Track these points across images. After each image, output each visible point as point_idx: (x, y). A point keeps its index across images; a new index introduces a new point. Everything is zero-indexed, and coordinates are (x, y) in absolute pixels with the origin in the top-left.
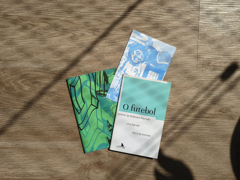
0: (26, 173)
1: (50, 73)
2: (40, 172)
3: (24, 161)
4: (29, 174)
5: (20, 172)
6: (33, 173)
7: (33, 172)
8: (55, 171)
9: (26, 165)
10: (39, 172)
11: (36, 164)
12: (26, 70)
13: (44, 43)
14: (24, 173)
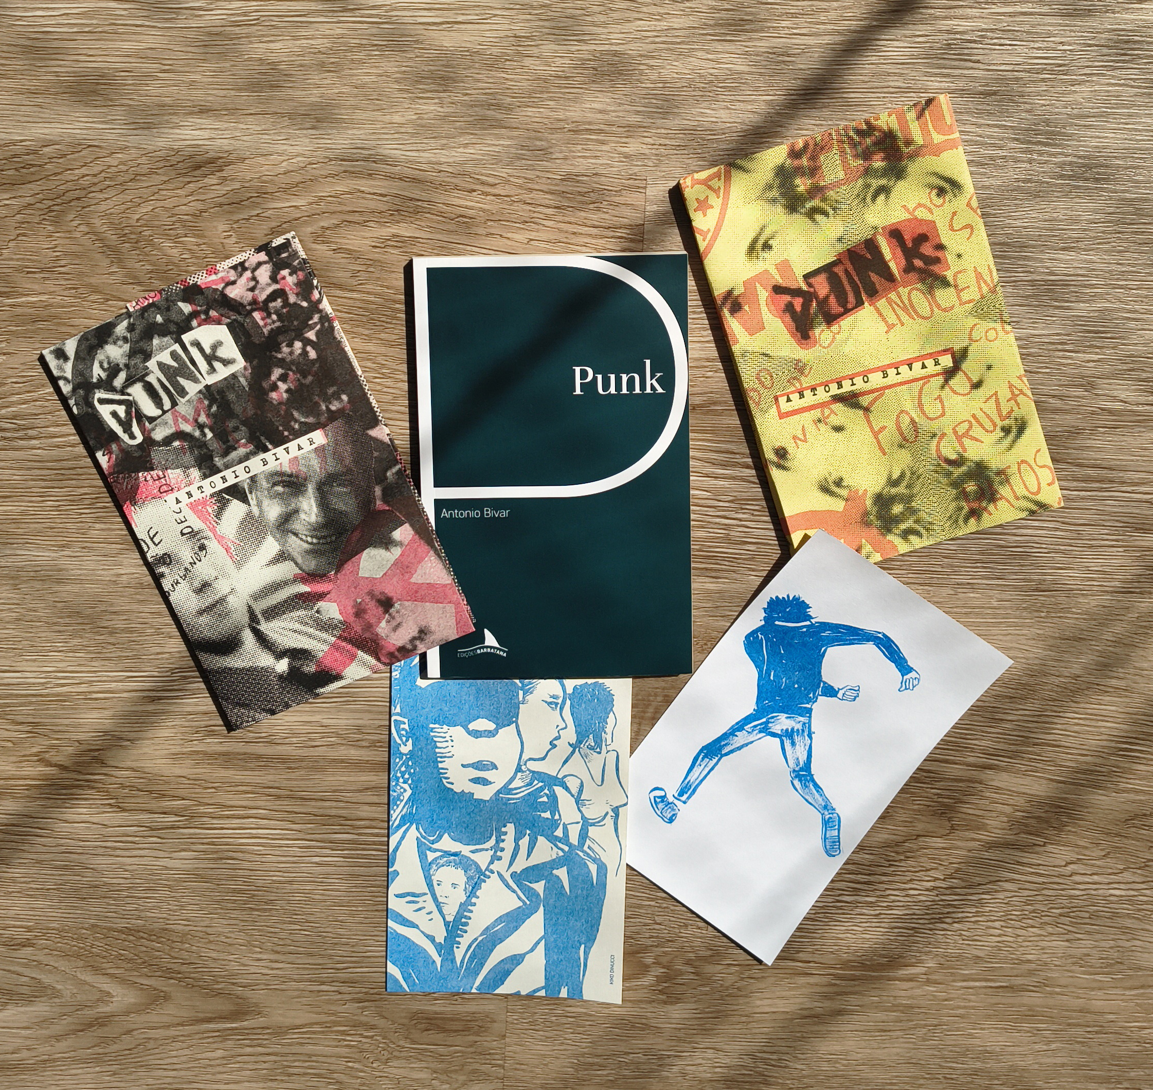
0: (320, 730)
1: (474, 191)
4: (338, 735)
12: (343, 169)
13: (448, 23)
14: (308, 729)
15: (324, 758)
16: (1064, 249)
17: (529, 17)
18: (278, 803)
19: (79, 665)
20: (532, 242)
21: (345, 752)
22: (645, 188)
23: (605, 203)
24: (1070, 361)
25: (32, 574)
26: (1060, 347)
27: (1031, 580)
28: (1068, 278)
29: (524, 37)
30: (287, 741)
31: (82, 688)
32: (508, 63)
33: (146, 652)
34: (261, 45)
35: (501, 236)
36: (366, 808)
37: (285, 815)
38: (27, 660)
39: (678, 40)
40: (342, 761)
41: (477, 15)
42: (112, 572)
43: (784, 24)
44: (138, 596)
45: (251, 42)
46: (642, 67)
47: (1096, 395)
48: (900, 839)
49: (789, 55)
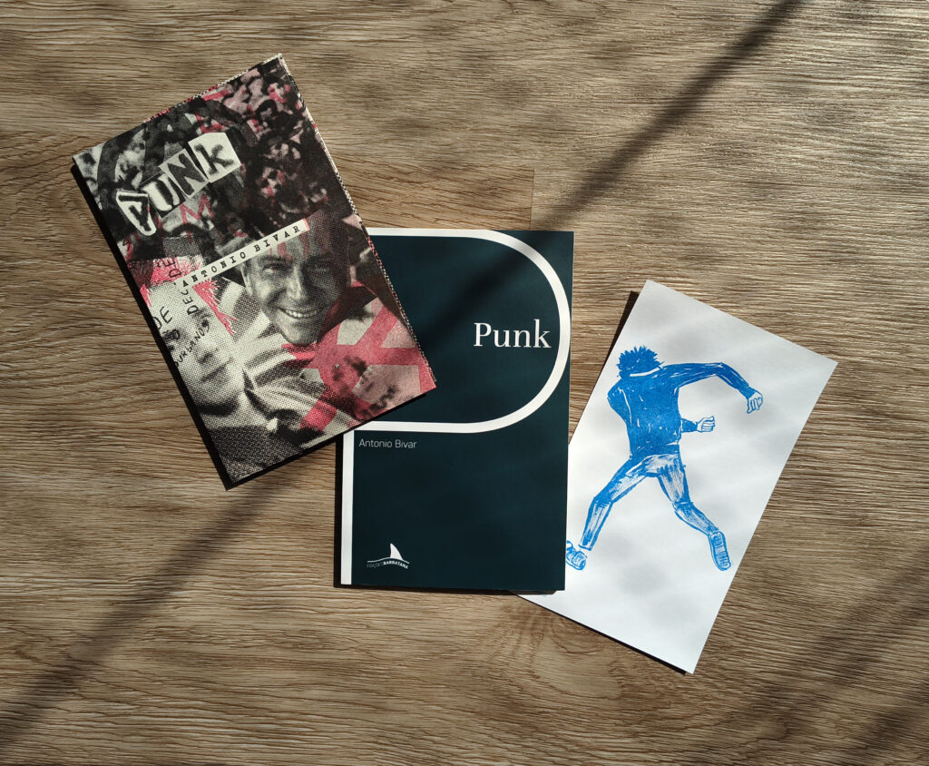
0: (252, 632)
1: (392, 178)
2: (318, 628)
3: (248, 574)
4: (266, 637)
5: (224, 622)
6: (285, 633)
7: (286, 626)
8: (384, 631)
9: (258, 593)
10: (313, 628)
11: (300, 590)
14: (242, 631)
15: (255, 658)
16: (882, 233)
17: (439, 37)
18: (214, 695)
19: (53, 572)
20: (439, 222)
21: (272, 652)
22: (533, 177)
23: (499, 189)
24: (887, 328)
25: (17, 493)
26: (879, 317)
27: (856, 516)
28: (886, 258)
29: (435, 53)
30: (224, 641)
31: (55, 592)
32: (422, 74)
33: (108, 563)
34: (221, 56)
35: (413, 216)
36: (288, 701)
37: (220, 706)
38: (10, 567)
39: (561, 57)
40: (270, 660)
41: (398, 35)
42: (83, 493)
43: (648, 44)
44: (104, 514)
45: (213, 54)
46: (531, 79)
47: (911, 357)
48: (744, 741)
49: (651, 71)
